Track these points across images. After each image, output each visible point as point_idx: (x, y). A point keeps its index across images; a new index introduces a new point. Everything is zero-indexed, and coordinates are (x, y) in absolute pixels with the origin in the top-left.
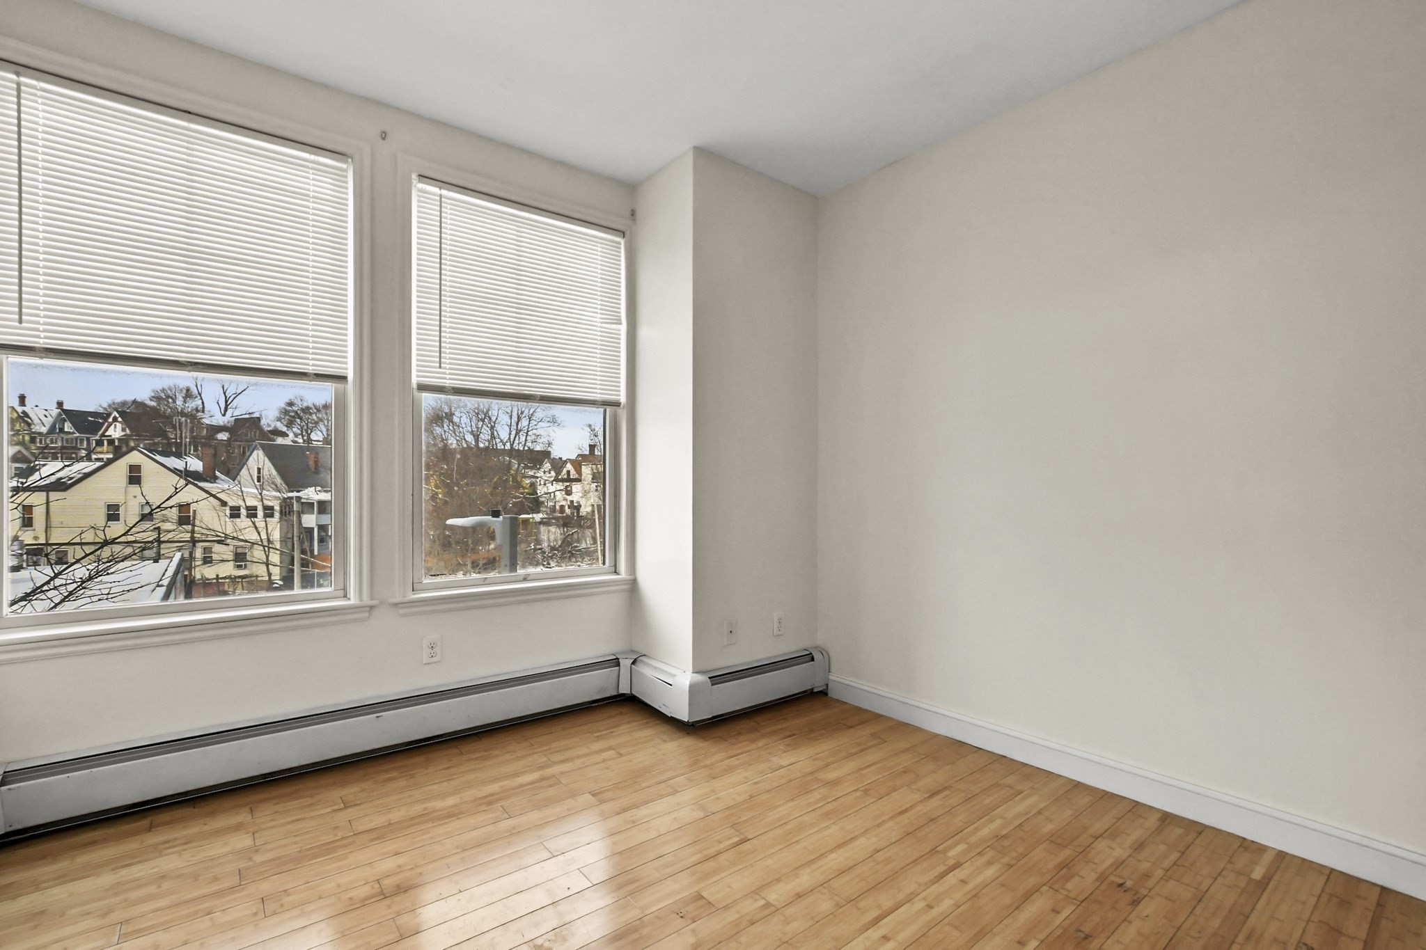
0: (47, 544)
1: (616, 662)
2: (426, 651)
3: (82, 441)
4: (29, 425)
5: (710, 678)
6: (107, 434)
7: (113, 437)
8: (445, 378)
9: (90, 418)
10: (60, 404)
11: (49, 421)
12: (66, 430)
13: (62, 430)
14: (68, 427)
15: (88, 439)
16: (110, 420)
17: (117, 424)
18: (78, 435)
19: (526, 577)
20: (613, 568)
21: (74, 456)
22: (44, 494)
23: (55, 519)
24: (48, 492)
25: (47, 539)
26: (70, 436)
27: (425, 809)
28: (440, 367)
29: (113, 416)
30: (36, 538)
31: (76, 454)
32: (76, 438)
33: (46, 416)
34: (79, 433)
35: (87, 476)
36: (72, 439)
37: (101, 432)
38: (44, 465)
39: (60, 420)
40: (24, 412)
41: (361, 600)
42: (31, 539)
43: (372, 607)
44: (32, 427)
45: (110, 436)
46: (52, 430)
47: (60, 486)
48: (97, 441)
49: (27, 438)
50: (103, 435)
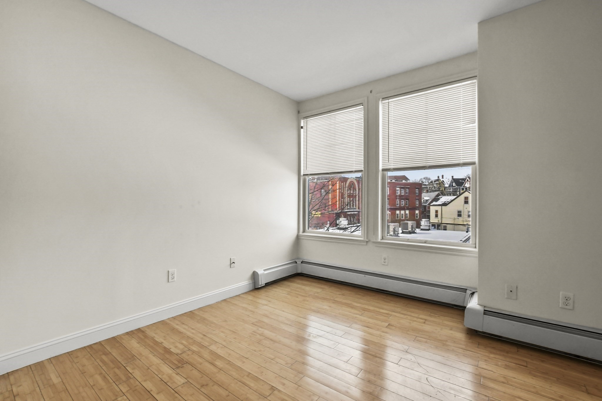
0: (441, 223)
1: (465, 290)
2: (383, 260)
3: (458, 188)
4: (444, 184)
5: (484, 310)
6: (465, 186)
7: (467, 187)
8: (391, 166)
9: (460, 181)
10: (453, 177)
11: (449, 183)
12: (454, 185)
13: (452, 185)
14: (454, 184)
15: (459, 188)
16: (466, 181)
17: (468, 182)
18: (456, 187)
19: (426, 241)
20: (475, 245)
21: (455, 194)
22: (441, 207)
23: (443, 216)
24: (442, 206)
25: (441, 222)
26: (454, 187)
27: (351, 303)
28: (388, 162)
29: (467, 179)
30: (439, 221)
31: (456, 193)
32: (456, 188)
33: (448, 181)
34: (457, 186)
35: (452, 201)
36: (455, 188)
37: (463, 185)
38: (441, 198)
39: (452, 182)
40: (443, 181)
41: (364, 239)
42: (437, 221)
43: (367, 242)
44: (445, 185)
45: (466, 187)
46: (450, 186)
47: (445, 204)
48: (462, 188)
49: (443, 189)
50: (464, 186)
